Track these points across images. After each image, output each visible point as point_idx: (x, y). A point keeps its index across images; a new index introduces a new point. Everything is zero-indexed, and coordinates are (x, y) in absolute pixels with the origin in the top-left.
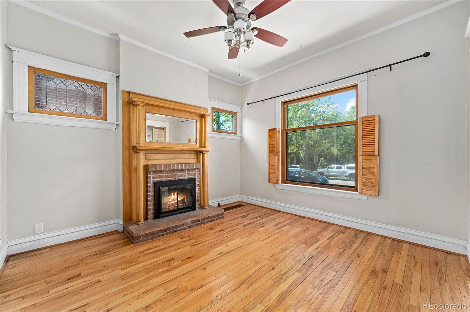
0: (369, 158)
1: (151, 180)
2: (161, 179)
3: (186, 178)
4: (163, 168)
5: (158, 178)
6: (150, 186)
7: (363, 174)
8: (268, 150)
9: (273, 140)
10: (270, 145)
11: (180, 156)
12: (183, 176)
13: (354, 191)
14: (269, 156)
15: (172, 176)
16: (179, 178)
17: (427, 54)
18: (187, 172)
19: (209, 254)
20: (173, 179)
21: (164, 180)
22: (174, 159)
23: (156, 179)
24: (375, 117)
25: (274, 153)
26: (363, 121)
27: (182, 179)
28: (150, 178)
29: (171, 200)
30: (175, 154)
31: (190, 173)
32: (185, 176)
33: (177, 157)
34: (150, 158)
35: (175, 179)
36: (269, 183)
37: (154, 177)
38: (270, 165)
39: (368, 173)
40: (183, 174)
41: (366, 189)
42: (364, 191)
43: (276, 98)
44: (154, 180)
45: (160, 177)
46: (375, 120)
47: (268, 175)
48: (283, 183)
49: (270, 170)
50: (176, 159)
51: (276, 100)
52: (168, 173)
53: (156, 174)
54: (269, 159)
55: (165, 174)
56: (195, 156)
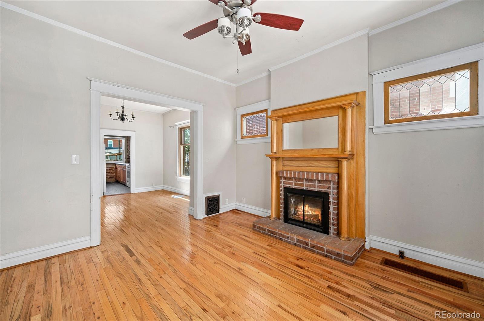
1: (282, 185)
2: (290, 186)
3: (316, 189)
4: (289, 174)
5: (287, 184)
6: (282, 190)
11: (314, 163)
12: (312, 187)
15: (300, 185)
16: (307, 189)
18: (318, 183)
19: (239, 263)
20: (301, 187)
21: (292, 187)
22: (307, 167)
23: (286, 185)
27: (311, 190)
28: (281, 183)
30: (309, 161)
31: (322, 185)
32: (314, 188)
33: (311, 165)
34: (285, 165)
35: (303, 188)
37: (284, 182)
40: (312, 185)
44: (284, 185)
45: (289, 183)
50: (309, 167)
52: (296, 181)
53: (286, 180)
55: (293, 182)
56: (335, 164)
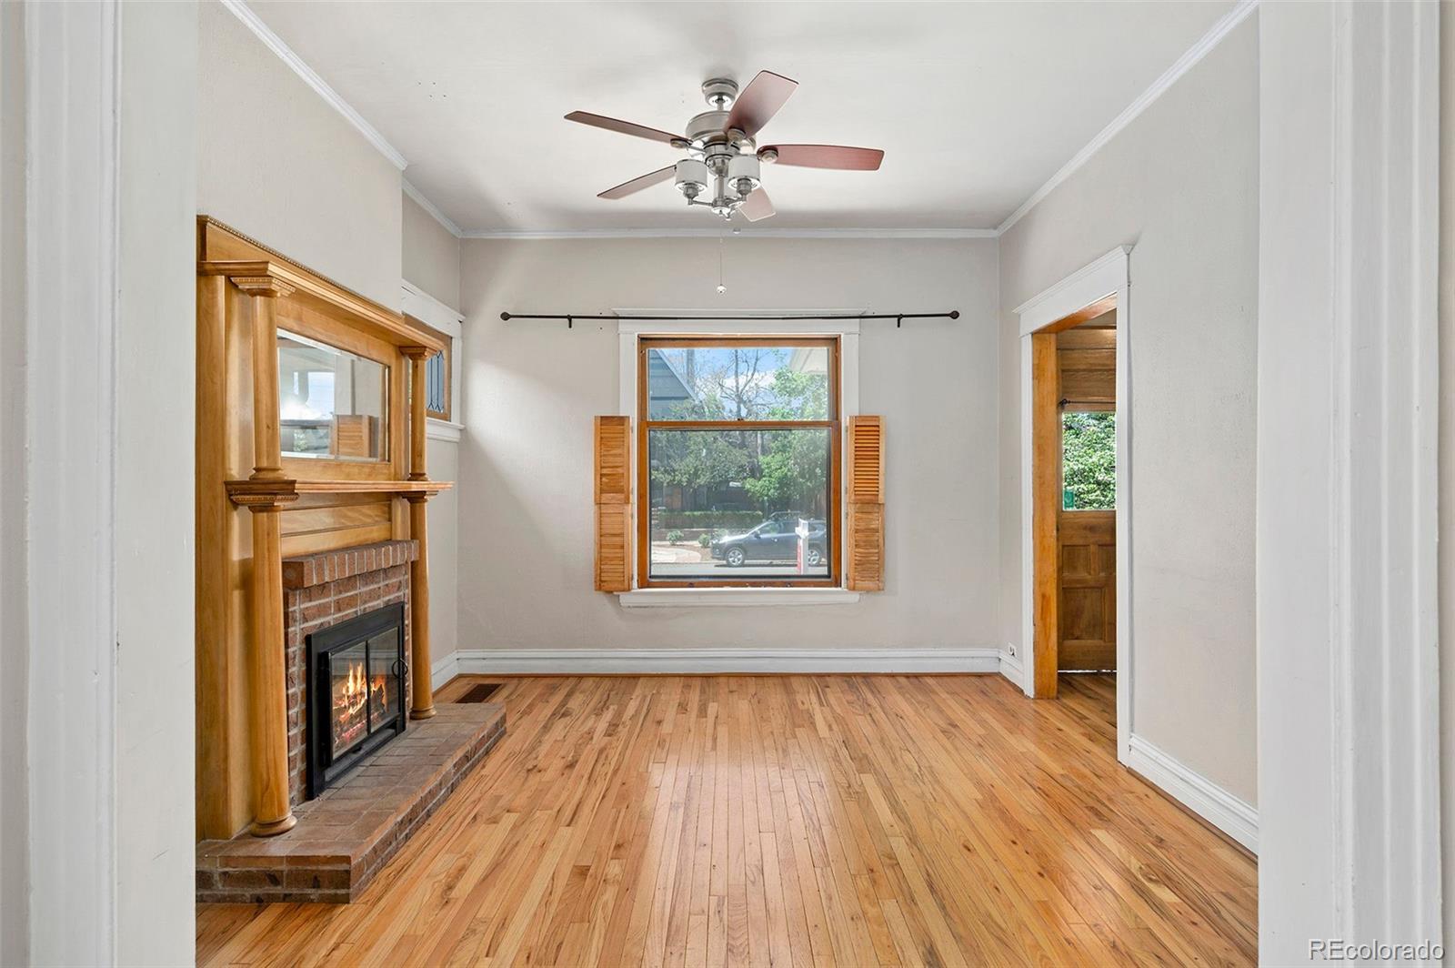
0: (867, 508)
7: (856, 545)
8: (595, 485)
9: (612, 452)
10: (602, 468)
13: (831, 587)
14: (599, 503)
17: (955, 315)
24: (879, 421)
25: (621, 496)
26: (856, 426)
29: (346, 703)
36: (598, 592)
38: (603, 532)
39: (864, 542)
41: (863, 578)
42: (860, 584)
43: (620, 320)
46: (878, 426)
47: (596, 564)
48: (642, 588)
49: (601, 548)
51: (620, 326)
53: (310, 601)
54: (601, 515)
